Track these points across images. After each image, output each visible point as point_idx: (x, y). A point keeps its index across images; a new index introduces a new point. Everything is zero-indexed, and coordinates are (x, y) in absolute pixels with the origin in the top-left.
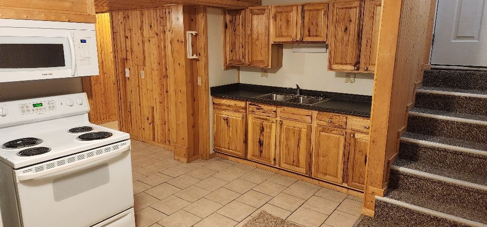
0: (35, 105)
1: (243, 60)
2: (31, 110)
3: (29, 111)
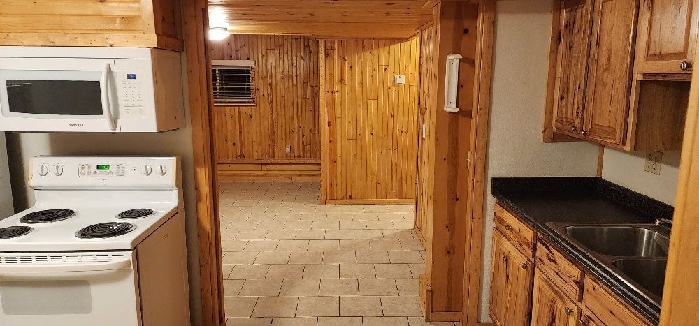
0: (99, 167)
1: (577, 122)
2: (93, 172)
3: (89, 173)
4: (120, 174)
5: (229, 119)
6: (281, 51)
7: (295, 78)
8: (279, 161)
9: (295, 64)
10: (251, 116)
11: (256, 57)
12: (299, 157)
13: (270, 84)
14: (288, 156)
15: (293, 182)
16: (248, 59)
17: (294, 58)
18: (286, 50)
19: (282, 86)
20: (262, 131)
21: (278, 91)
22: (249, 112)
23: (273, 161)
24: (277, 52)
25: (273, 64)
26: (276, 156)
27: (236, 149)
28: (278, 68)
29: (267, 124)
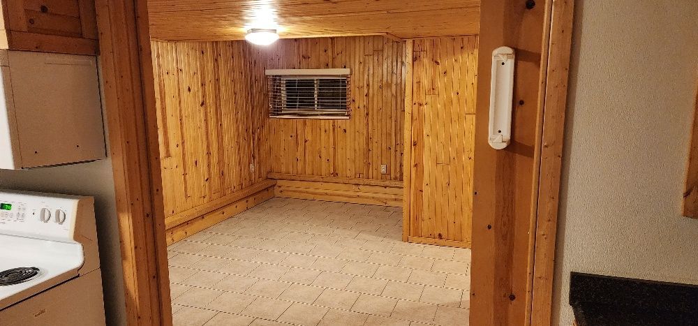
4: (20, 217)
5: (323, 133)
6: (380, 58)
7: (394, 87)
8: (373, 182)
9: (395, 71)
10: (345, 131)
11: (352, 65)
12: (396, 178)
13: (366, 96)
14: (384, 177)
15: (386, 208)
16: (345, 68)
17: (395, 64)
18: (385, 55)
19: (380, 98)
20: (357, 148)
21: (375, 104)
22: (343, 127)
23: (367, 181)
24: (376, 58)
25: (371, 72)
26: (370, 176)
27: (329, 166)
28: (376, 77)
29: (362, 140)
